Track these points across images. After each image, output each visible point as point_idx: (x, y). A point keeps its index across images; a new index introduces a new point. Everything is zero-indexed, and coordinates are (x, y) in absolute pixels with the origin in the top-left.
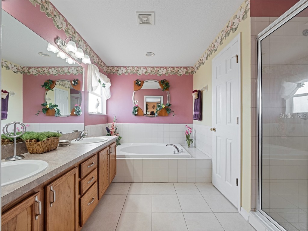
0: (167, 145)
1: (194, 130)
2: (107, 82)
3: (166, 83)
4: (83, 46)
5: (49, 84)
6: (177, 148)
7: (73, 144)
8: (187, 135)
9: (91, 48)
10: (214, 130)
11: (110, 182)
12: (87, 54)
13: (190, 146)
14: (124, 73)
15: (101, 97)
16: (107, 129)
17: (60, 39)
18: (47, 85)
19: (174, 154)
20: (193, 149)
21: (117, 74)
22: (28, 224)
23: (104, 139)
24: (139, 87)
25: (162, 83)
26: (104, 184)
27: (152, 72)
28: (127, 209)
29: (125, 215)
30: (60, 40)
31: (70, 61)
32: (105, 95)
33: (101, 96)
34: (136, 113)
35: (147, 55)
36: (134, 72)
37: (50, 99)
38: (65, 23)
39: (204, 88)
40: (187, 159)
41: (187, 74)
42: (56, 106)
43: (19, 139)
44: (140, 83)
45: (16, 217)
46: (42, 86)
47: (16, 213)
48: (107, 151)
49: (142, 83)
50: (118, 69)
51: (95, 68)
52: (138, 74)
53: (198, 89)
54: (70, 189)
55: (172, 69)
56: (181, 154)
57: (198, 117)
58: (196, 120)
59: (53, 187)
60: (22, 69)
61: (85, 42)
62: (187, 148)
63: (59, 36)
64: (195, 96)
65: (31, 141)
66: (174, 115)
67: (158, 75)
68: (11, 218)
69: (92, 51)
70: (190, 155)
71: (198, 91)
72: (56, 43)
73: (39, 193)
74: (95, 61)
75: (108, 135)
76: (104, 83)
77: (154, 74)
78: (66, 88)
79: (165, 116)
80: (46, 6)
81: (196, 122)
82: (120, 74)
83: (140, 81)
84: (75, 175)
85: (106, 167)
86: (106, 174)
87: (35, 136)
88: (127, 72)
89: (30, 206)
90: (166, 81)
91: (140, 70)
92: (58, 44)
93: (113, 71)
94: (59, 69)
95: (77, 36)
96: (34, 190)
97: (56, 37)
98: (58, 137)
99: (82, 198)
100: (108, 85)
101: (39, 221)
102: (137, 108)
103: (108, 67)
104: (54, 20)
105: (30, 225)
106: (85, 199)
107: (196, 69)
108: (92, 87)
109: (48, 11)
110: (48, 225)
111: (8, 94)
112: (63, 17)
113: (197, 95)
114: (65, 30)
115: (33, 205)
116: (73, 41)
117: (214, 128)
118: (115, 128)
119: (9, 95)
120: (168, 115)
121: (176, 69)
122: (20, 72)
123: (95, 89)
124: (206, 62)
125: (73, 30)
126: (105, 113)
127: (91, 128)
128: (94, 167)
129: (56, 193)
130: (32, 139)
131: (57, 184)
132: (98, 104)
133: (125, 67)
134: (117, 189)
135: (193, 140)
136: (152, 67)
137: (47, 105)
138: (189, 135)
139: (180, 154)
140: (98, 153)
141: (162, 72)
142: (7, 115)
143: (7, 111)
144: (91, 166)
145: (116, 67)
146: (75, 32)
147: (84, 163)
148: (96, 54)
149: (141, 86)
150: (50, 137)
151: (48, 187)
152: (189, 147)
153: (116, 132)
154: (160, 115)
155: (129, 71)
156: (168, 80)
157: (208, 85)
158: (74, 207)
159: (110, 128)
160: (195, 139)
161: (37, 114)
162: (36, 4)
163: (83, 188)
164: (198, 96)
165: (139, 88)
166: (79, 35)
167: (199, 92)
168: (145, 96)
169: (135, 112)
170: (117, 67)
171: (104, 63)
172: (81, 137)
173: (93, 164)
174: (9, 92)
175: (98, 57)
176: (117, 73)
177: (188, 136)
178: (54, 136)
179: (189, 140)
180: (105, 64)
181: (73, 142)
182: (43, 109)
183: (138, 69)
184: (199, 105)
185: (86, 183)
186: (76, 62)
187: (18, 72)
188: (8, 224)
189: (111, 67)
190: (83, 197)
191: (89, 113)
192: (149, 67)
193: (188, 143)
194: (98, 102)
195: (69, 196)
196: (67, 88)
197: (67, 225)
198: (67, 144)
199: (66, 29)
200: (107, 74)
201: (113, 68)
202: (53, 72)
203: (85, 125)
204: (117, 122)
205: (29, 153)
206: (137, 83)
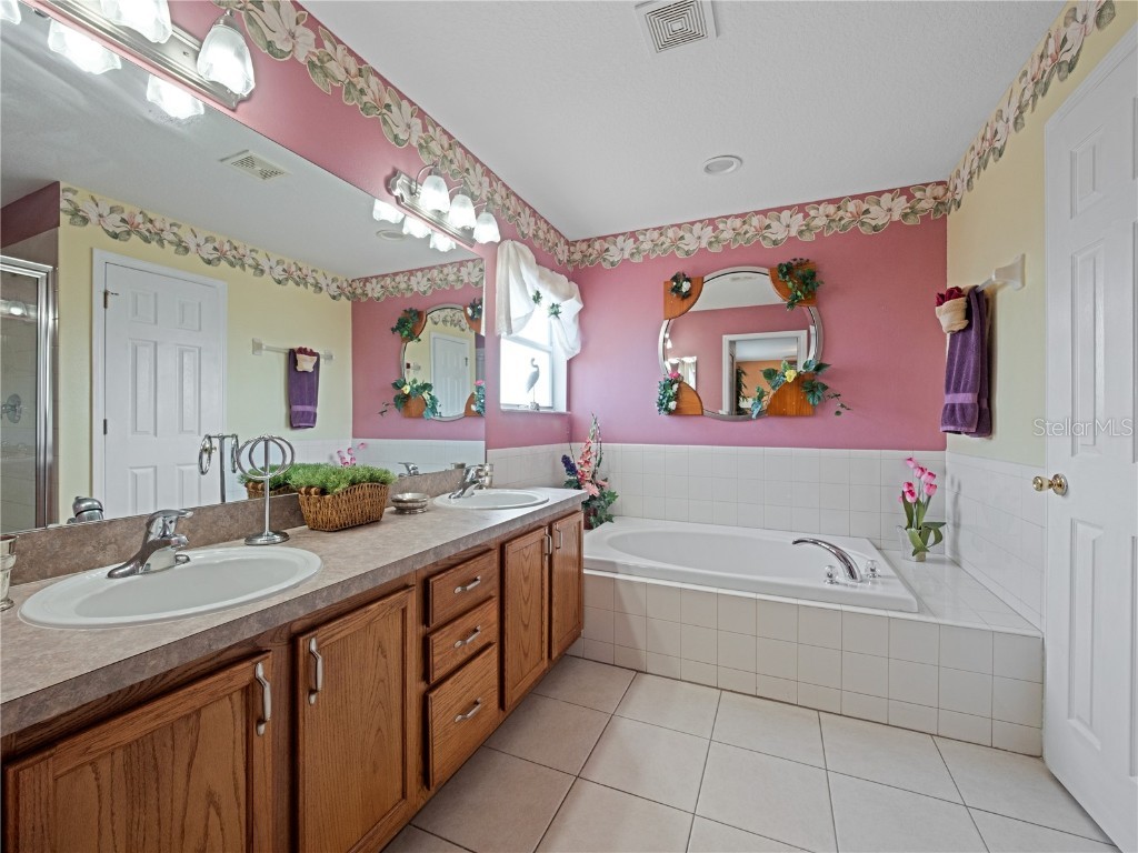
0: (796, 543)
1: (952, 482)
2: (568, 297)
3: (800, 272)
4: (480, 184)
5: (410, 323)
6: (843, 558)
7: (435, 509)
8: (907, 506)
9: (508, 188)
10: (1059, 485)
11: (555, 654)
12: (487, 211)
13: (928, 555)
14: (627, 256)
15: (550, 352)
16: (566, 460)
17: (403, 176)
18: (404, 326)
19: (828, 586)
20: (948, 569)
21: (604, 264)
22: (234, 743)
23: (536, 499)
24: (686, 301)
25: (784, 276)
26: (526, 655)
27: (739, 234)
28: (602, 770)
29: (588, 792)
30: (402, 180)
31: (442, 243)
32: (561, 344)
33: (550, 349)
34: (672, 405)
35: (707, 169)
36: (664, 246)
37: (419, 368)
38: (419, 121)
39: (998, 272)
40: (891, 614)
41: (911, 221)
42: (427, 387)
43: (279, 486)
44: (686, 286)
45: (198, 712)
46: (392, 329)
47: (196, 702)
48: (542, 541)
49: (698, 283)
50: (606, 246)
51: (522, 252)
52: (680, 255)
53: (965, 285)
54: (385, 657)
55: (831, 209)
56: (866, 588)
57: (968, 418)
58: (959, 433)
59: (318, 644)
60: (351, 286)
61: (488, 172)
62: (910, 564)
63: (401, 167)
64: (949, 317)
65: (308, 493)
66: (841, 410)
67: (766, 245)
68: (178, 715)
69: (513, 198)
70: (910, 597)
71: (966, 292)
72: (389, 191)
73: (270, 654)
74: (523, 229)
75: (569, 484)
76: (556, 301)
77: (748, 241)
78: (463, 330)
79: (799, 415)
80: (361, 83)
81: (962, 445)
82: (612, 264)
83: (688, 280)
84: (404, 611)
85: (536, 598)
86: (538, 623)
87: (317, 479)
88: (639, 252)
89: (242, 689)
90: (802, 264)
91: (687, 236)
92: (397, 192)
93: (591, 255)
94: (435, 272)
95: (458, 155)
96: (259, 644)
97: (389, 172)
98: (384, 483)
99: (432, 695)
100: (571, 307)
101: (268, 740)
102: (675, 387)
103: (574, 243)
104: (385, 122)
105: (240, 748)
106: (442, 700)
107: (959, 186)
108: (509, 319)
109: (365, 99)
110: (301, 757)
111: (318, 360)
112: (412, 103)
113: (961, 315)
114: (420, 145)
115: (250, 689)
116: (436, 174)
117: (1056, 477)
118: (593, 462)
119: (322, 361)
120: (814, 412)
121: (851, 206)
122: (346, 295)
123: (522, 327)
124: (1013, 141)
125: (445, 138)
126: (562, 407)
127: (509, 458)
128: (481, 594)
129: (324, 661)
130: (312, 487)
131: (333, 636)
132: (535, 378)
133: (633, 234)
134: (580, 684)
135: (947, 532)
136: (737, 216)
137: (405, 384)
138: (918, 502)
139: (857, 590)
140: (502, 547)
141: (785, 228)
142: (315, 415)
143: (316, 405)
144: (469, 587)
145: (599, 238)
146: (453, 143)
147: (438, 577)
148: (526, 204)
149: (691, 300)
150: (360, 482)
151: (301, 640)
152: (922, 560)
153: (596, 476)
154: (774, 410)
155: (647, 246)
156: (812, 259)
157: (1024, 256)
158: (399, 716)
159: (576, 460)
160: (957, 525)
161: (382, 413)
162: (333, 87)
163: (436, 659)
164: (968, 315)
165: (685, 308)
166: (467, 152)
167: (973, 298)
168: (726, 338)
169: (668, 401)
170: (604, 238)
171: (556, 231)
172: (465, 487)
173: (476, 583)
174: (321, 353)
175: (534, 213)
176: (605, 260)
177: (913, 510)
178: (373, 479)
179: (923, 529)
180: (561, 235)
181: (439, 501)
182: (397, 398)
183: (681, 233)
184: (972, 359)
185: (448, 647)
186: (459, 243)
187: (340, 295)
188: (172, 728)
189: (584, 241)
190: (435, 692)
191: (502, 408)
192: (727, 217)
193: (914, 543)
194: (535, 369)
195: (383, 681)
196: (441, 323)
197: (375, 772)
198: (415, 508)
199: (422, 141)
200: (570, 268)
201: (589, 246)
202: (420, 284)
203: (487, 448)
204: (601, 438)
205: (306, 527)
206: (677, 289)
